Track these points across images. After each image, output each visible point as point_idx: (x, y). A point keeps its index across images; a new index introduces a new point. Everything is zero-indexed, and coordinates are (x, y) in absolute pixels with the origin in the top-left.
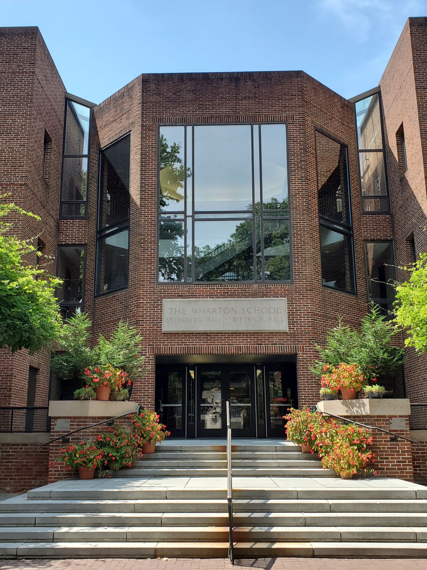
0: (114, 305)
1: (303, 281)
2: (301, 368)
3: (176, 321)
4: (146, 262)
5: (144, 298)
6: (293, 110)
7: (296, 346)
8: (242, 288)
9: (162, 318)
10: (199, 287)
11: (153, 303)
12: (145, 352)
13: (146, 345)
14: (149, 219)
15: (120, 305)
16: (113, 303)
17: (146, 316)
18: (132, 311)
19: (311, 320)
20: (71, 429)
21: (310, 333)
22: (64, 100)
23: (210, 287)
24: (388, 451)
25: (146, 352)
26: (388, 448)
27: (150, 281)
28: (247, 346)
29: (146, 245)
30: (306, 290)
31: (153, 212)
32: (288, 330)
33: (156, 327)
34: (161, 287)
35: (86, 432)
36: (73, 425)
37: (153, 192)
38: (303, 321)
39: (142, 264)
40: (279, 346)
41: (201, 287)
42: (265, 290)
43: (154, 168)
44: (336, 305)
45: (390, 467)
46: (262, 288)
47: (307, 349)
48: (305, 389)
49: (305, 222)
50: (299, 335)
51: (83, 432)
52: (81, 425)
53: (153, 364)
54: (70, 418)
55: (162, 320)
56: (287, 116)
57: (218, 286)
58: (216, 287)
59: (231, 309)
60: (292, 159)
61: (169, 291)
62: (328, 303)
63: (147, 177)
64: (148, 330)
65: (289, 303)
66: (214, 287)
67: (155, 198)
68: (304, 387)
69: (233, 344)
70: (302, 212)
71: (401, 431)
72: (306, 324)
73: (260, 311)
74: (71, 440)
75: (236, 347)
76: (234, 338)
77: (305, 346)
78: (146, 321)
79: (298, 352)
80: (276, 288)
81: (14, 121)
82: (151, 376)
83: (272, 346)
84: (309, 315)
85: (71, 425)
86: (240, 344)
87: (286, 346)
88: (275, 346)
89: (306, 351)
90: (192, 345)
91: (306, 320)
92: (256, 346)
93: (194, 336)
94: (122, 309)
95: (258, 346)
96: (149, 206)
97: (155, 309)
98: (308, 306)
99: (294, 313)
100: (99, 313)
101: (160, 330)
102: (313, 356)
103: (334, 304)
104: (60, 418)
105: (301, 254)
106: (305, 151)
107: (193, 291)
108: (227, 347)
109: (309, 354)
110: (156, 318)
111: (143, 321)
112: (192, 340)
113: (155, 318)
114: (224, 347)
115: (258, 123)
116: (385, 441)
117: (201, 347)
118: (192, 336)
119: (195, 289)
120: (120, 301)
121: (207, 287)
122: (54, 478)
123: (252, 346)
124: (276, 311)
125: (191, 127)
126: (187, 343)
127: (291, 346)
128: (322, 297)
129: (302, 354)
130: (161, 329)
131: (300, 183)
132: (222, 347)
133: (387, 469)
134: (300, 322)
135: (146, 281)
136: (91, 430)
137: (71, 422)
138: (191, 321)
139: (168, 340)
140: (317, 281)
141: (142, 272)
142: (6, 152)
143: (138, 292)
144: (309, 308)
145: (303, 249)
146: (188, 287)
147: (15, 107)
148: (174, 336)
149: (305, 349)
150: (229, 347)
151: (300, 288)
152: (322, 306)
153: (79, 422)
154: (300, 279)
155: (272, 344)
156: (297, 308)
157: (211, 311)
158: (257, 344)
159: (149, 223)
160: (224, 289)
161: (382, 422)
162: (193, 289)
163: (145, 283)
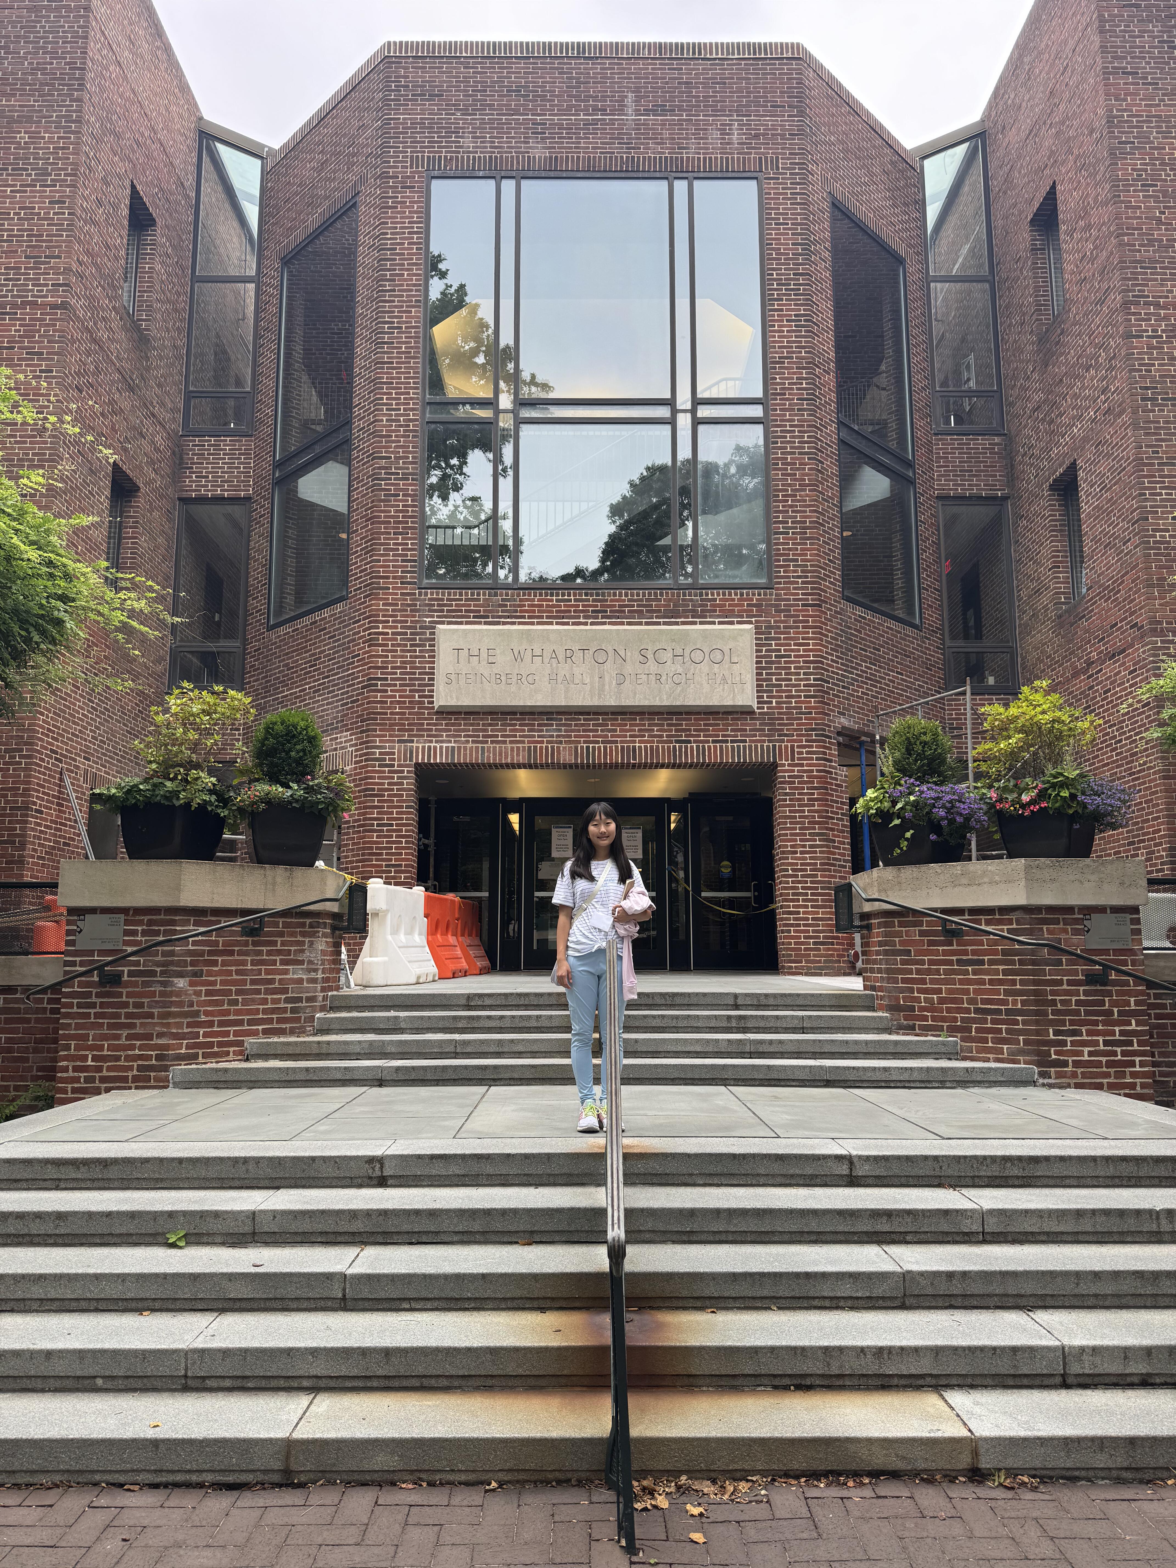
0: (315, 643)
1: (797, 583)
2: (785, 800)
3: (469, 681)
4: (394, 528)
5: (388, 622)
6: (778, 144)
7: (774, 746)
8: (642, 600)
9: (433, 674)
10: (530, 595)
11: (411, 634)
12: (390, 759)
13: (394, 741)
14: (402, 415)
15: (329, 643)
16: (311, 640)
17: (392, 668)
18: (359, 655)
19: (815, 680)
20: (126, 943)
21: (811, 713)
22: (193, 135)
23: (557, 595)
24: (1078, 1013)
25: (394, 760)
26: (1078, 1002)
27: (402, 577)
28: (652, 747)
29: (392, 484)
30: (803, 605)
31: (411, 399)
32: (755, 706)
33: (419, 697)
34: (432, 594)
35: (172, 953)
36: (134, 933)
37: (412, 348)
38: (793, 682)
39: (383, 533)
40: (733, 747)
41: (535, 596)
42: (701, 606)
43: (415, 285)
44: (874, 648)
45: (1086, 1058)
46: (692, 600)
47: (802, 753)
48: (796, 852)
49: (805, 432)
50: (782, 719)
51: (164, 954)
52: (157, 933)
53: (410, 790)
54: (124, 911)
55: (433, 679)
56: (760, 158)
57: (581, 595)
58: (575, 595)
59: (611, 653)
60: (773, 269)
61: (451, 605)
62: (856, 641)
63: (396, 307)
64: (399, 702)
65: (761, 639)
66: (569, 595)
67: (418, 363)
68: (792, 846)
69: (616, 742)
70: (797, 404)
71: (1117, 952)
72: (801, 691)
73: (687, 659)
74: (126, 978)
75: (622, 747)
76: (619, 725)
77: (798, 747)
78: (392, 679)
79: (781, 759)
80: (727, 600)
81: (35, 137)
82: (407, 819)
83: (715, 747)
84: (809, 668)
85: (127, 933)
86: (635, 742)
87: (750, 747)
88: (721, 747)
89: (799, 759)
90: (511, 742)
91: (801, 680)
92: (674, 747)
93: (517, 720)
94: (334, 653)
95: (680, 748)
96: (402, 383)
97: (415, 651)
98: (808, 644)
99: (772, 662)
100: (279, 667)
101: (429, 703)
102: (818, 771)
103: (869, 647)
104: (93, 910)
105: (793, 512)
106: (808, 252)
107: (514, 606)
108: (599, 748)
109: (808, 765)
110: (420, 674)
111: (386, 679)
112: (511, 731)
113: (415, 673)
114: (594, 748)
115: (685, 175)
116: (1070, 982)
117: (535, 747)
118: (511, 720)
119: (521, 600)
120: (330, 632)
121: (552, 595)
122: (74, 1090)
123: (663, 747)
124: (727, 658)
125: (512, 183)
126: (497, 736)
127: (762, 746)
128: (841, 625)
129: (789, 765)
130: (432, 702)
131: (794, 331)
132: (588, 748)
133: (1076, 1064)
134: (786, 685)
135: (394, 578)
136: (190, 947)
137: (127, 923)
138: (509, 681)
139: (450, 730)
140: (830, 582)
141: (382, 555)
142: (13, 219)
143: (371, 605)
144: (811, 650)
145: (799, 501)
146: (501, 595)
147: (38, 101)
148: (464, 719)
149: (799, 753)
150: (605, 748)
151: (789, 600)
152: (841, 647)
153: (150, 923)
154: (789, 577)
155: (713, 741)
156: (780, 651)
157: (561, 657)
158: (677, 742)
159: (401, 426)
160: (594, 600)
161: (1061, 926)
162: (515, 600)
163: (391, 583)
